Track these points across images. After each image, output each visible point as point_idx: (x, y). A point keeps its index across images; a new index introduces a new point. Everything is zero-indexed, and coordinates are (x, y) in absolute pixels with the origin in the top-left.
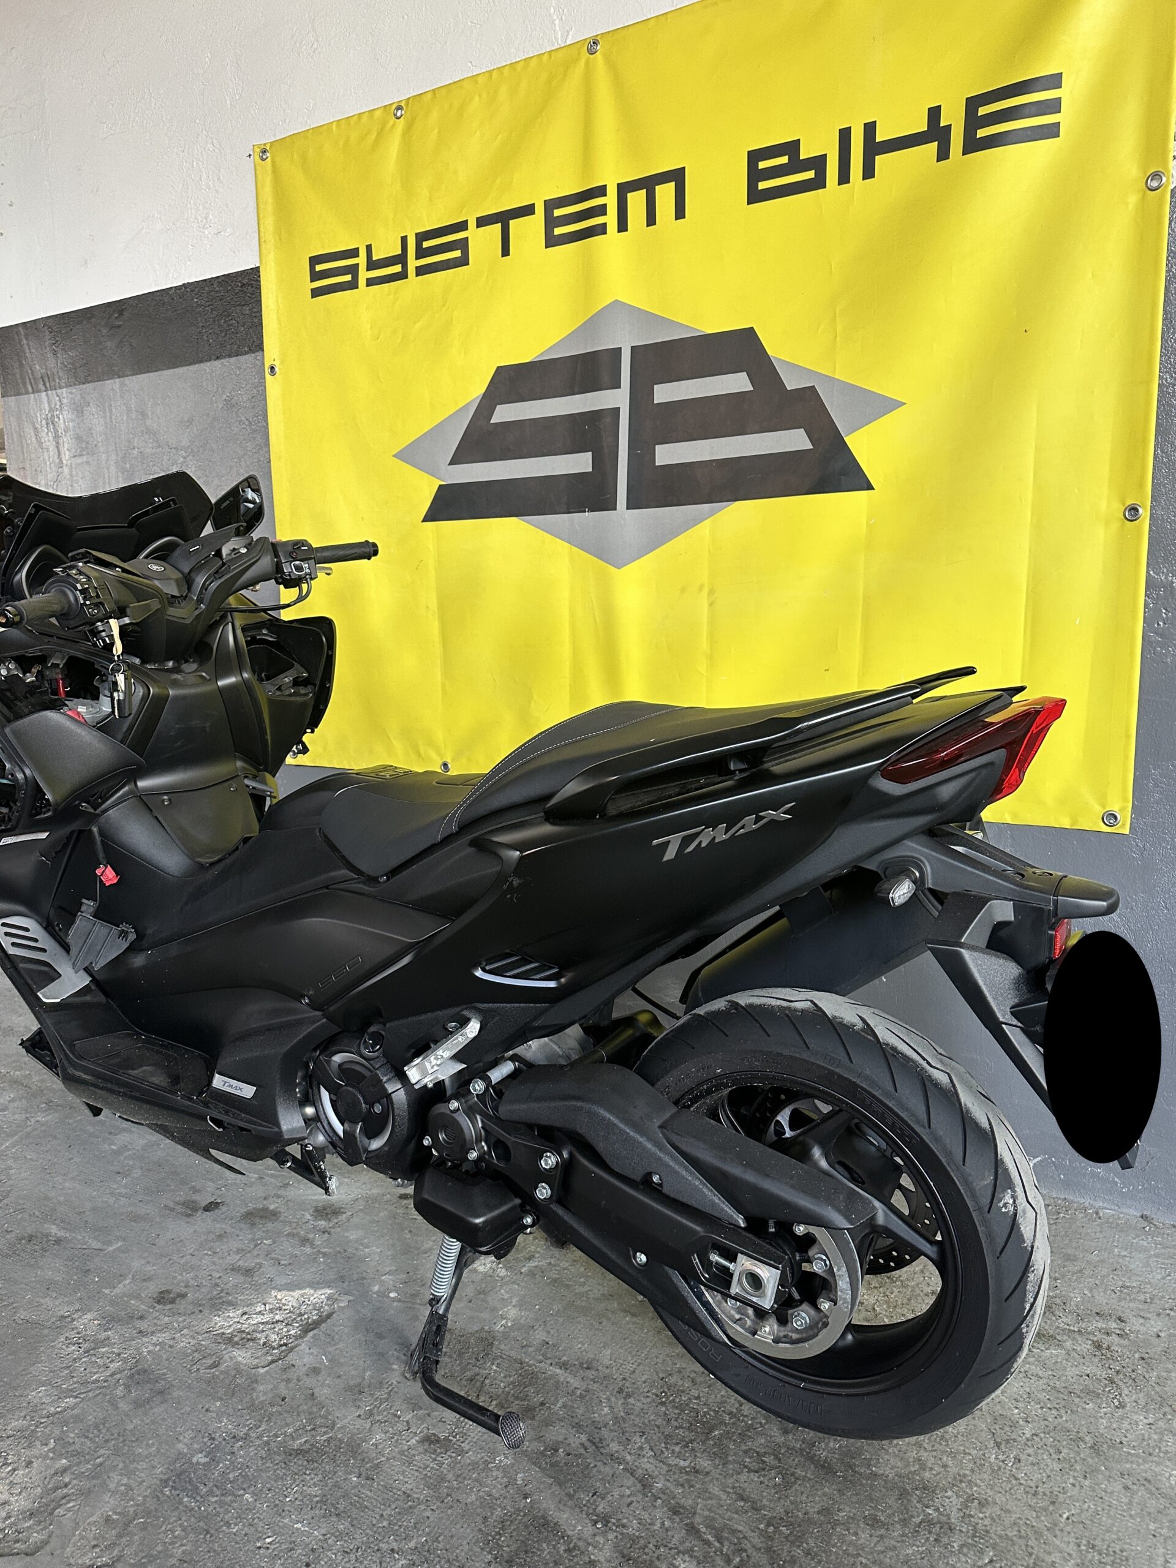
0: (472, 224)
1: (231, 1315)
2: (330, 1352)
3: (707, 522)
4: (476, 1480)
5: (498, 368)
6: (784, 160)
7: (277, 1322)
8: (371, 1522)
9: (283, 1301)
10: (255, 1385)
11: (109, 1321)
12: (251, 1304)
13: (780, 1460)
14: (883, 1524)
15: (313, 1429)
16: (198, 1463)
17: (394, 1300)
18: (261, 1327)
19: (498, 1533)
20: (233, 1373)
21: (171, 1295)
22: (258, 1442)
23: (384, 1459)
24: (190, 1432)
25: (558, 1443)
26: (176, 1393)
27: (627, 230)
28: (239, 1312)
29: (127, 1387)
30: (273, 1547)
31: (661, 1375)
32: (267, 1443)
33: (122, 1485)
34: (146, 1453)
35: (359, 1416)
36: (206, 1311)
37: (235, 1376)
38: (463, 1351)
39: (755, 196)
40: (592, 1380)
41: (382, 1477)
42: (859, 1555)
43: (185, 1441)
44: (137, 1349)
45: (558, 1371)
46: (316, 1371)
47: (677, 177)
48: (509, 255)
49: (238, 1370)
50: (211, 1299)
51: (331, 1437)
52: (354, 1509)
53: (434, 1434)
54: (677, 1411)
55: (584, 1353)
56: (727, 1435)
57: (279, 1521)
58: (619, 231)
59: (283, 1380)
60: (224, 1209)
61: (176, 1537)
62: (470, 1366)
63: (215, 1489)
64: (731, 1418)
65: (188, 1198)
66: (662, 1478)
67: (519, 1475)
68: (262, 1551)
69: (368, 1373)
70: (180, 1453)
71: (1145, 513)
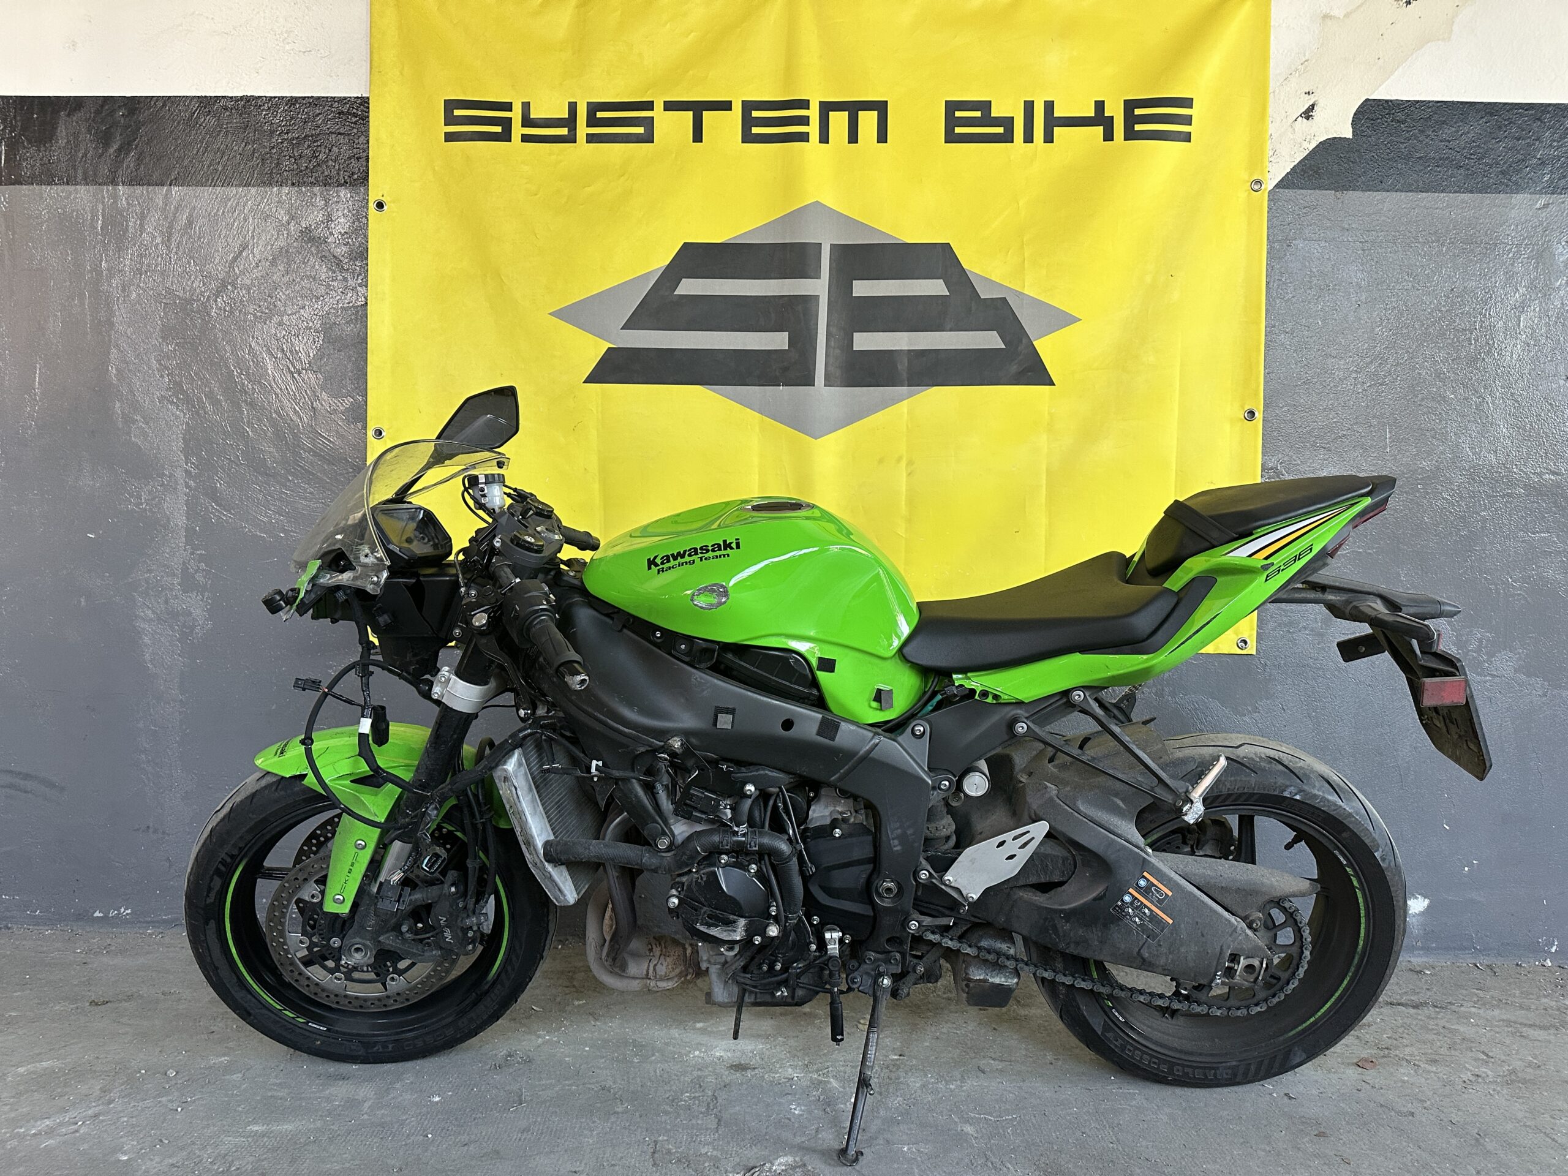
0: (659, 106)
3: (905, 402)
5: (685, 243)
6: (978, 114)
27: (828, 143)
39: (951, 137)
47: (881, 108)
48: (701, 141)
58: (820, 142)
71: (1259, 415)
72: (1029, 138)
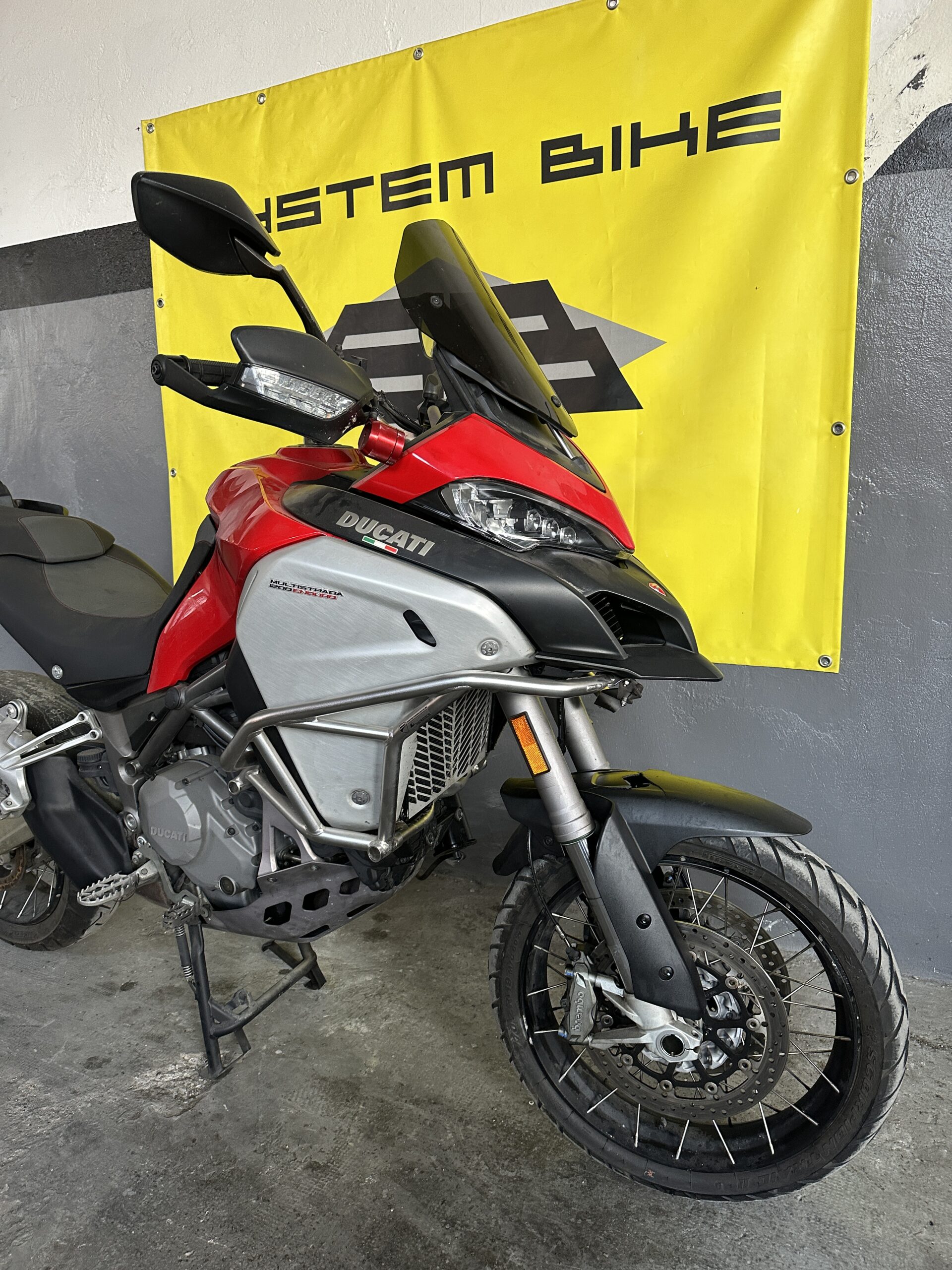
0: (323, 191)
1: (148, 1075)
2: (229, 1101)
4: (350, 1197)
5: (346, 306)
6: (570, 149)
7: (186, 1078)
8: (269, 1234)
9: (190, 1061)
10: (170, 1131)
11: (49, 1084)
12: (164, 1066)
13: (585, 1168)
14: (664, 1212)
15: (219, 1164)
16: (127, 1196)
17: (279, 1056)
18: (173, 1083)
19: (369, 1238)
20: (152, 1122)
21: (98, 1061)
22: (175, 1176)
23: (276, 1184)
24: (119, 1171)
25: (413, 1163)
26: (107, 1140)
27: (446, 200)
28: (155, 1072)
29: (66, 1137)
30: (191, 1259)
31: (492, 1105)
32: (183, 1177)
33: (67, 1217)
34: (84, 1190)
35: (255, 1151)
36: (128, 1073)
37: (153, 1125)
38: (336, 1094)
39: (548, 177)
40: (437, 1112)
41: (276, 1199)
42: (645, 1237)
43: (116, 1178)
44: (73, 1107)
45: (411, 1106)
46: (218, 1117)
47: (487, 159)
48: (353, 216)
49: (155, 1118)
50: (131, 1063)
51: (234, 1170)
52: (254, 1226)
53: (316, 1162)
54: (505, 1133)
55: (431, 1092)
56: (545, 1150)
57: (196, 1239)
58: (441, 201)
59: (193, 1125)
60: (138, 988)
61: (112, 1257)
62: (342, 1106)
63: (142, 1216)
64: (546, 1137)
65: (108, 981)
66: (495, 1187)
67: (384, 1191)
68: (182, 1263)
69: (261, 1117)
70: (112, 1189)
71: (847, 429)
72: (616, 165)
